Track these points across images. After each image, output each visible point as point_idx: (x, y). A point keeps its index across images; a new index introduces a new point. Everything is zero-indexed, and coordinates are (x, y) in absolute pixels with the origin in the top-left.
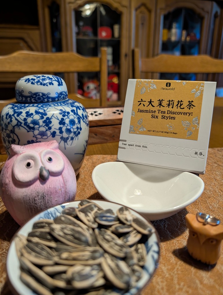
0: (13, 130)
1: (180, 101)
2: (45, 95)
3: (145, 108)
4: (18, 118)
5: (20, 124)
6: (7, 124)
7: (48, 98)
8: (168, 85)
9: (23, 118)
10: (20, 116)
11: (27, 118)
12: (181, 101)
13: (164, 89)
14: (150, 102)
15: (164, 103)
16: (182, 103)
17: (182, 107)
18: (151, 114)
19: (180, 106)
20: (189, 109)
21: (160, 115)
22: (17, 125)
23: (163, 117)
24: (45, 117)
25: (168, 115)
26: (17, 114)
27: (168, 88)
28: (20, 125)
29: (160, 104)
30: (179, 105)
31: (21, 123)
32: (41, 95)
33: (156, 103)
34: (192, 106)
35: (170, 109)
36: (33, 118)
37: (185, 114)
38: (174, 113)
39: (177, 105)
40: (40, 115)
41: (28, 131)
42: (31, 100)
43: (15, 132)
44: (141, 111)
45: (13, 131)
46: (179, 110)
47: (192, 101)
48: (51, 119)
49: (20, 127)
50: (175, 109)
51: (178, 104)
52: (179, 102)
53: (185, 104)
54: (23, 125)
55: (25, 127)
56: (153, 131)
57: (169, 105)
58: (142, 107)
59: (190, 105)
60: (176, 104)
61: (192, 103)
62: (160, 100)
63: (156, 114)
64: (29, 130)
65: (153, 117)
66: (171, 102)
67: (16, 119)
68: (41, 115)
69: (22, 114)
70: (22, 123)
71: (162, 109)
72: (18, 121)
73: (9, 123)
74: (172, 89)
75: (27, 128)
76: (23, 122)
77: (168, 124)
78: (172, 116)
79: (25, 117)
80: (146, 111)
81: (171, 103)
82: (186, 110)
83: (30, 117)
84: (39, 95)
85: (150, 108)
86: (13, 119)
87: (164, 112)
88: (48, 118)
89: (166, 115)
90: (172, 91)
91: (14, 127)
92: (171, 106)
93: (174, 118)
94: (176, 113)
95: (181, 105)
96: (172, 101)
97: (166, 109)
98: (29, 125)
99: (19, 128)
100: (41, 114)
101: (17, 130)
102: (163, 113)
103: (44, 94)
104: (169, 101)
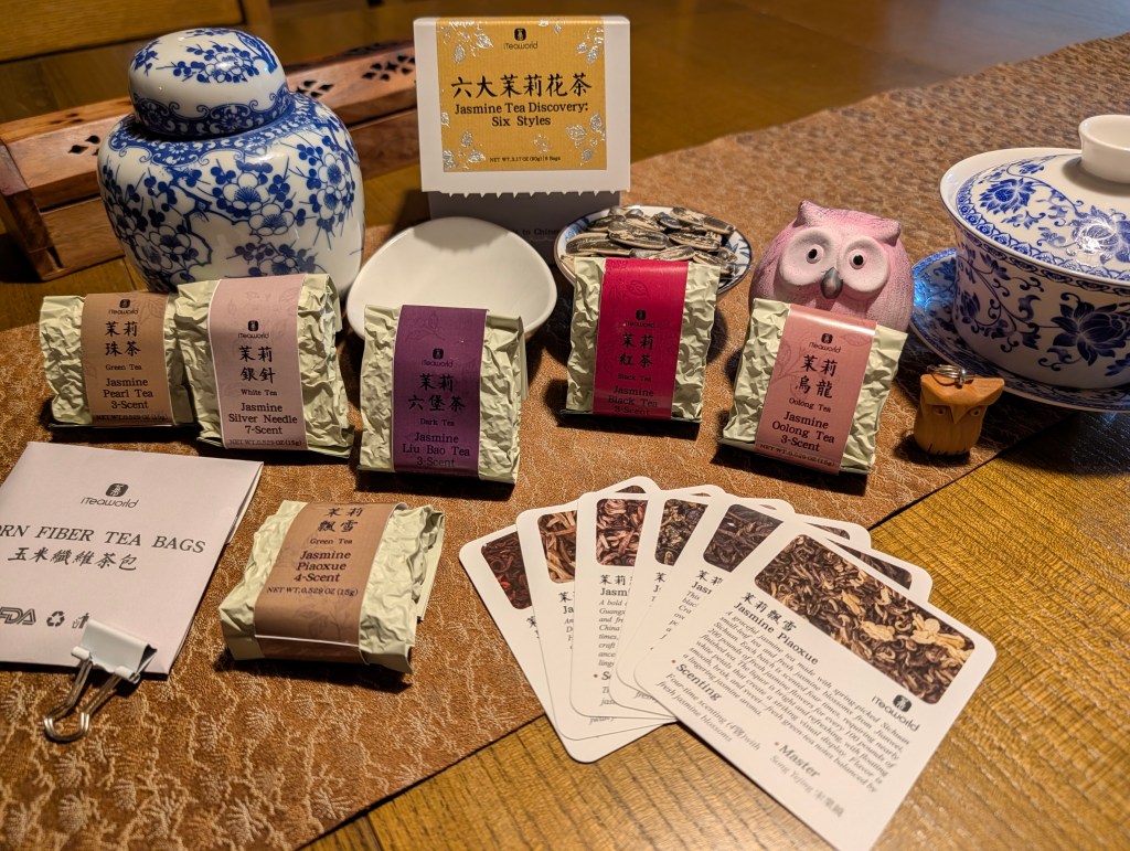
0: (185, 225)
1: (555, 76)
2: (245, 111)
3: (472, 102)
4: (193, 190)
5: (204, 206)
6: (159, 209)
7: (255, 114)
8: (520, 34)
9: (209, 189)
10: (199, 184)
11: (221, 187)
12: (558, 75)
13: (511, 47)
14: (483, 84)
15: (519, 84)
16: (559, 81)
17: (561, 90)
18: (490, 116)
19: (557, 90)
20: (579, 94)
21: (513, 117)
22: (196, 210)
23: (522, 121)
24: (270, 176)
25: (532, 115)
26: (185, 178)
27: (520, 43)
28: (207, 209)
29: (509, 88)
30: (554, 87)
31: (208, 204)
32: (234, 110)
33: (498, 86)
34: (585, 87)
35: (535, 98)
36: (238, 184)
37: (571, 107)
38: (546, 109)
39: (550, 87)
40: (253, 172)
41: (234, 223)
42: (207, 128)
43: (194, 230)
44: (465, 110)
45: (185, 228)
46: (555, 99)
47: (583, 75)
48: (285, 179)
49: (208, 214)
50: (546, 99)
51: (552, 83)
52: (552, 78)
53: (568, 83)
54: (214, 207)
55: (223, 212)
56: (504, 159)
57: (530, 89)
58: (463, 100)
59: (580, 83)
60: (545, 84)
61: (583, 79)
62: (506, 78)
63: (504, 114)
64: (235, 219)
65: (497, 122)
66: (533, 80)
67: (189, 195)
68: (257, 174)
69: (202, 178)
70: (211, 203)
71: (515, 100)
72: (198, 199)
73: (165, 207)
74: (532, 46)
75: (229, 215)
76: (214, 200)
77: (536, 137)
78: (542, 115)
79: (215, 185)
80: (478, 110)
81: (533, 84)
82: (572, 98)
83: (230, 183)
84: (229, 112)
85: (485, 98)
86: (179, 193)
87: (522, 109)
88: (277, 178)
89: (527, 114)
90: (532, 51)
91: (187, 216)
92: (535, 91)
93: (547, 121)
94: (551, 108)
95: (558, 86)
96: (536, 77)
97: (523, 99)
98: (232, 206)
99: (203, 218)
100: (257, 171)
101: (197, 223)
102: (520, 111)
103: (241, 108)
104: (530, 78)
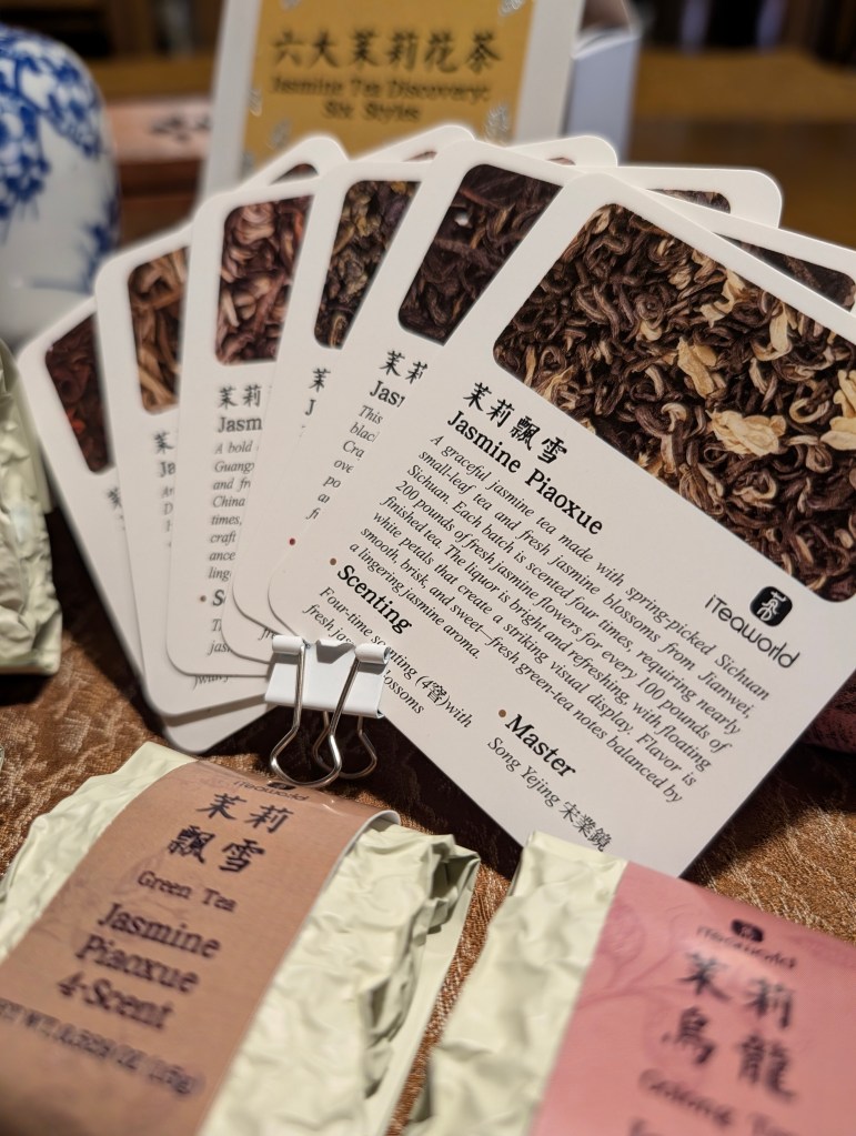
1: (442, 36)
3: (300, 76)
12: (447, 35)
14: (323, 44)
15: (379, 46)
16: (447, 46)
17: (448, 62)
18: (325, 100)
19: (441, 62)
20: (478, 71)
21: (360, 105)
23: (372, 111)
25: (392, 101)
29: (361, 54)
30: (437, 55)
33: (344, 47)
34: (490, 59)
35: (401, 71)
37: (459, 91)
38: (415, 90)
39: (430, 56)
44: (288, 89)
46: (435, 75)
47: (490, 37)
50: (423, 73)
51: (434, 51)
52: (436, 40)
57: (396, 56)
58: (288, 69)
59: (483, 49)
60: (423, 45)
61: (490, 44)
62: (360, 36)
63: (346, 98)
65: (332, 112)
66: (406, 41)
71: (369, 72)
78: (408, 101)
80: (306, 86)
81: (403, 49)
82: (465, 75)
85: (322, 69)
87: (378, 90)
89: (384, 99)
92: (404, 62)
93: (413, 112)
94: (425, 91)
95: (445, 56)
96: (409, 37)
97: (380, 72)
104: (399, 37)
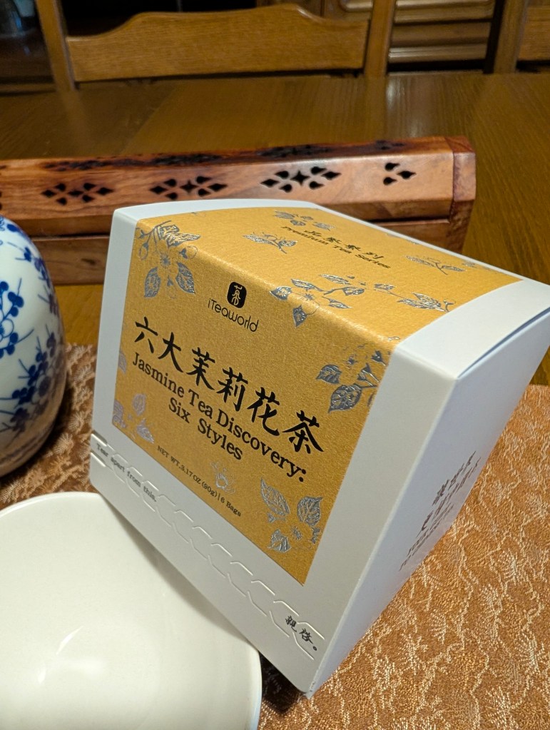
1: (268, 394)
3: (154, 361)
8: (237, 294)
12: (273, 395)
13: (218, 308)
14: (170, 345)
15: (213, 374)
16: (273, 406)
17: (270, 422)
18: (170, 394)
19: (265, 417)
20: (297, 448)
21: (196, 415)
25: (219, 430)
27: (233, 309)
29: (199, 372)
30: (262, 410)
33: (186, 358)
34: (310, 443)
35: (230, 408)
38: (241, 434)
39: (256, 406)
44: (143, 366)
46: (256, 429)
50: (243, 418)
51: (259, 403)
52: (262, 395)
53: (286, 418)
56: (173, 460)
57: (227, 391)
59: (304, 430)
60: (250, 397)
61: (312, 429)
62: (198, 353)
63: (184, 402)
65: (175, 408)
71: (204, 392)
74: (247, 323)
80: (156, 375)
81: (233, 385)
82: (283, 445)
87: (209, 412)
90: (244, 332)
92: (233, 399)
94: (247, 438)
95: (269, 414)
96: (240, 378)
97: (214, 400)
102: (206, 412)
104: (231, 373)
